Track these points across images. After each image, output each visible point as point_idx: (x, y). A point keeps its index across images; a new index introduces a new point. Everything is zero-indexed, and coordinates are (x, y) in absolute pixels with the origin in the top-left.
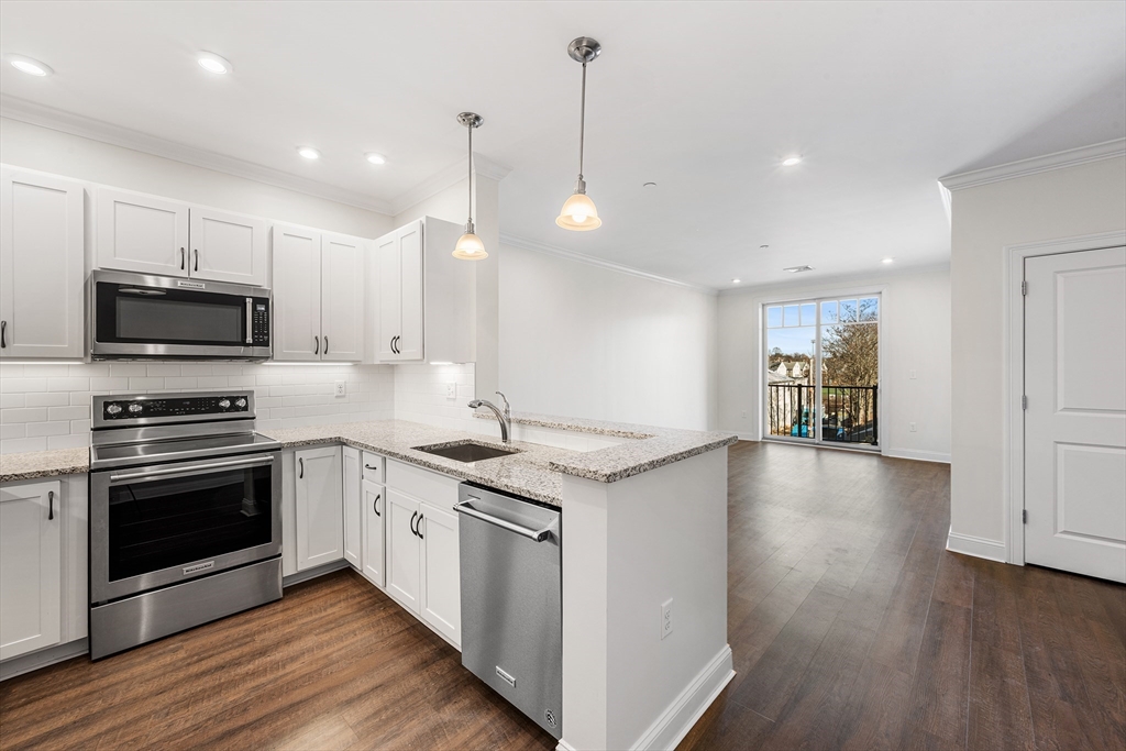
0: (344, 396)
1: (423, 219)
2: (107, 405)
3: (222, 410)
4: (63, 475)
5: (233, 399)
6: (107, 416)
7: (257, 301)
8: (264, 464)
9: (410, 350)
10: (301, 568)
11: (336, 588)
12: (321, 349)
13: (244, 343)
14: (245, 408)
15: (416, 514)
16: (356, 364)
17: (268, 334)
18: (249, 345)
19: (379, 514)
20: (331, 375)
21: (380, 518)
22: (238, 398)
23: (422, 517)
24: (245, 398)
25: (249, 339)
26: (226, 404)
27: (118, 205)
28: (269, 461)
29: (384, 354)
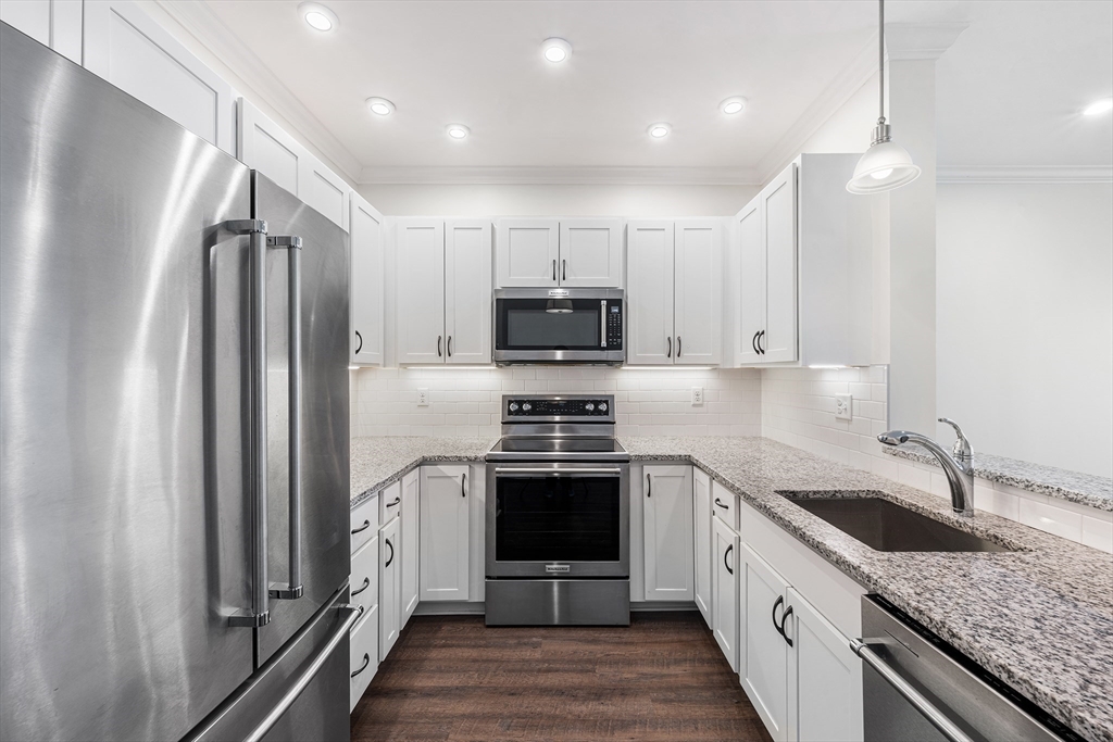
0: (701, 405)
1: (798, 161)
2: (510, 402)
3: (587, 413)
4: (472, 461)
5: (597, 403)
6: (510, 413)
7: (611, 303)
8: (614, 475)
9: (779, 350)
10: (648, 598)
11: (684, 637)
12: (674, 350)
13: (599, 348)
14: (606, 413)
15: (780, 600)
16: (715, 368)
17: (621, 337)
18: (603, 349)
19: (731, 571)
20: (687, 381)
21: (733, 577)
22: (600, 402)
23: (790, 611)
24: (606, 402)
25: (604, 344)
26: (590, 407)
27: (512, 232)
28: (616, 473)
29: (745, 357)
